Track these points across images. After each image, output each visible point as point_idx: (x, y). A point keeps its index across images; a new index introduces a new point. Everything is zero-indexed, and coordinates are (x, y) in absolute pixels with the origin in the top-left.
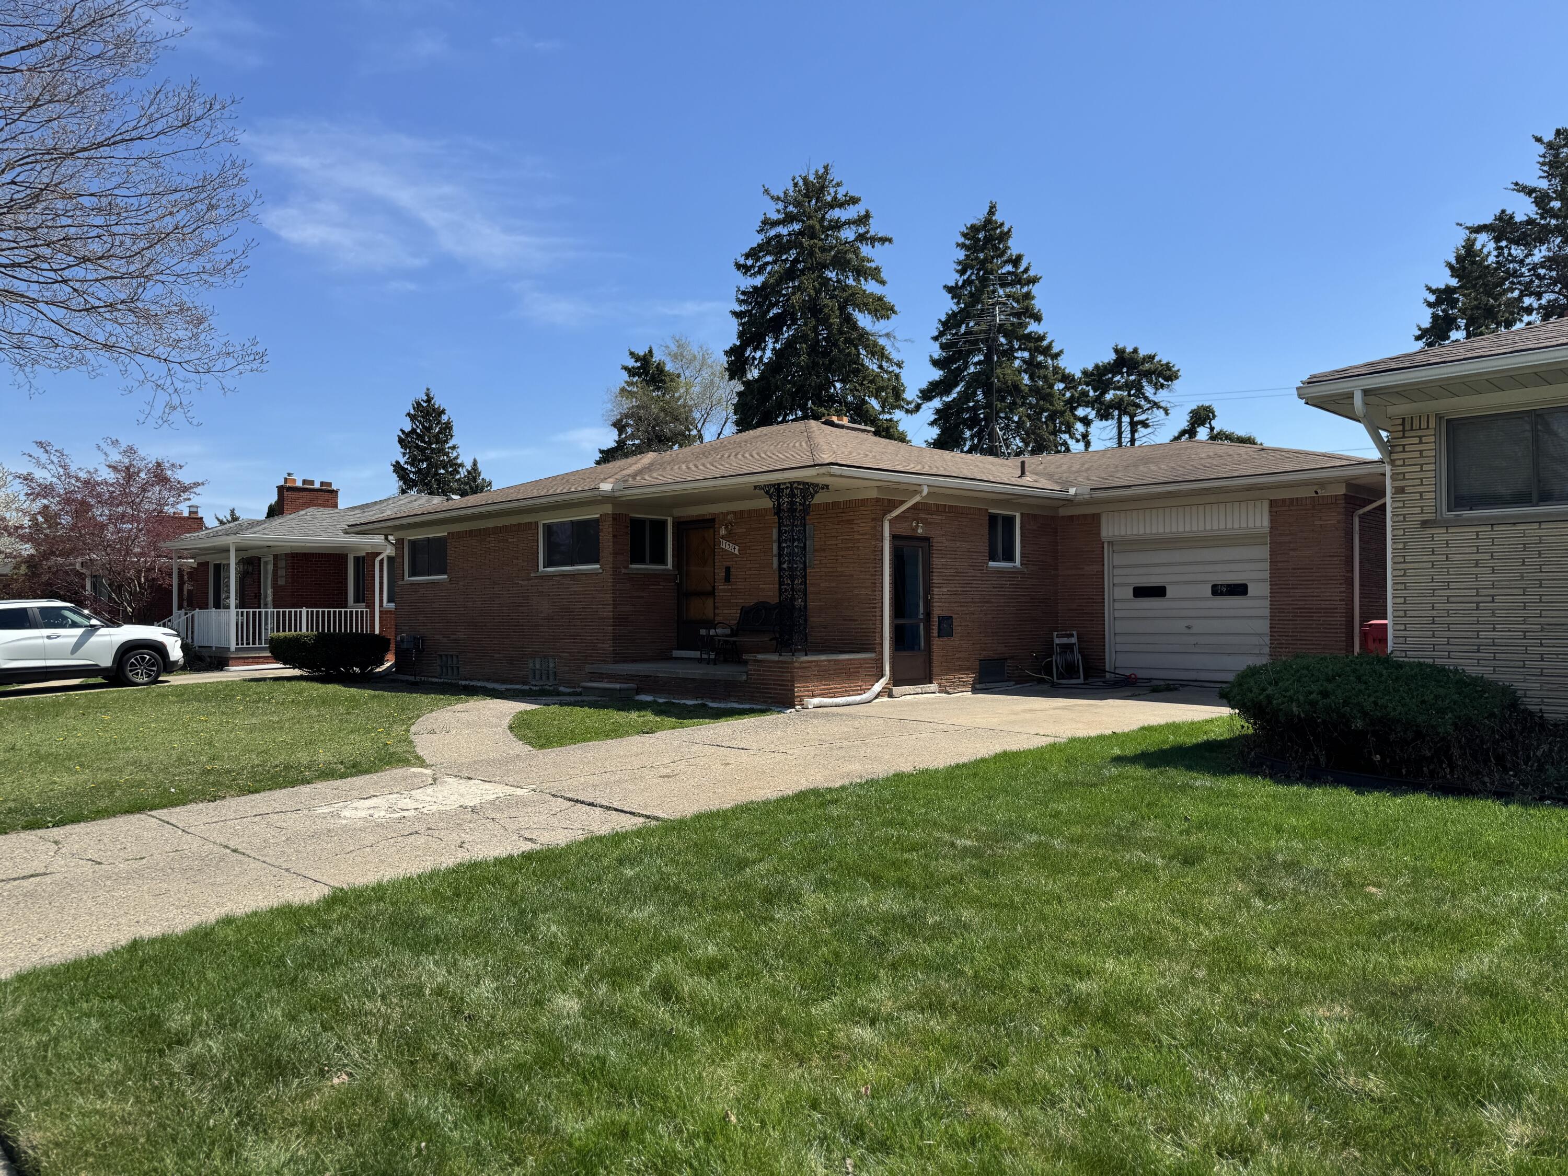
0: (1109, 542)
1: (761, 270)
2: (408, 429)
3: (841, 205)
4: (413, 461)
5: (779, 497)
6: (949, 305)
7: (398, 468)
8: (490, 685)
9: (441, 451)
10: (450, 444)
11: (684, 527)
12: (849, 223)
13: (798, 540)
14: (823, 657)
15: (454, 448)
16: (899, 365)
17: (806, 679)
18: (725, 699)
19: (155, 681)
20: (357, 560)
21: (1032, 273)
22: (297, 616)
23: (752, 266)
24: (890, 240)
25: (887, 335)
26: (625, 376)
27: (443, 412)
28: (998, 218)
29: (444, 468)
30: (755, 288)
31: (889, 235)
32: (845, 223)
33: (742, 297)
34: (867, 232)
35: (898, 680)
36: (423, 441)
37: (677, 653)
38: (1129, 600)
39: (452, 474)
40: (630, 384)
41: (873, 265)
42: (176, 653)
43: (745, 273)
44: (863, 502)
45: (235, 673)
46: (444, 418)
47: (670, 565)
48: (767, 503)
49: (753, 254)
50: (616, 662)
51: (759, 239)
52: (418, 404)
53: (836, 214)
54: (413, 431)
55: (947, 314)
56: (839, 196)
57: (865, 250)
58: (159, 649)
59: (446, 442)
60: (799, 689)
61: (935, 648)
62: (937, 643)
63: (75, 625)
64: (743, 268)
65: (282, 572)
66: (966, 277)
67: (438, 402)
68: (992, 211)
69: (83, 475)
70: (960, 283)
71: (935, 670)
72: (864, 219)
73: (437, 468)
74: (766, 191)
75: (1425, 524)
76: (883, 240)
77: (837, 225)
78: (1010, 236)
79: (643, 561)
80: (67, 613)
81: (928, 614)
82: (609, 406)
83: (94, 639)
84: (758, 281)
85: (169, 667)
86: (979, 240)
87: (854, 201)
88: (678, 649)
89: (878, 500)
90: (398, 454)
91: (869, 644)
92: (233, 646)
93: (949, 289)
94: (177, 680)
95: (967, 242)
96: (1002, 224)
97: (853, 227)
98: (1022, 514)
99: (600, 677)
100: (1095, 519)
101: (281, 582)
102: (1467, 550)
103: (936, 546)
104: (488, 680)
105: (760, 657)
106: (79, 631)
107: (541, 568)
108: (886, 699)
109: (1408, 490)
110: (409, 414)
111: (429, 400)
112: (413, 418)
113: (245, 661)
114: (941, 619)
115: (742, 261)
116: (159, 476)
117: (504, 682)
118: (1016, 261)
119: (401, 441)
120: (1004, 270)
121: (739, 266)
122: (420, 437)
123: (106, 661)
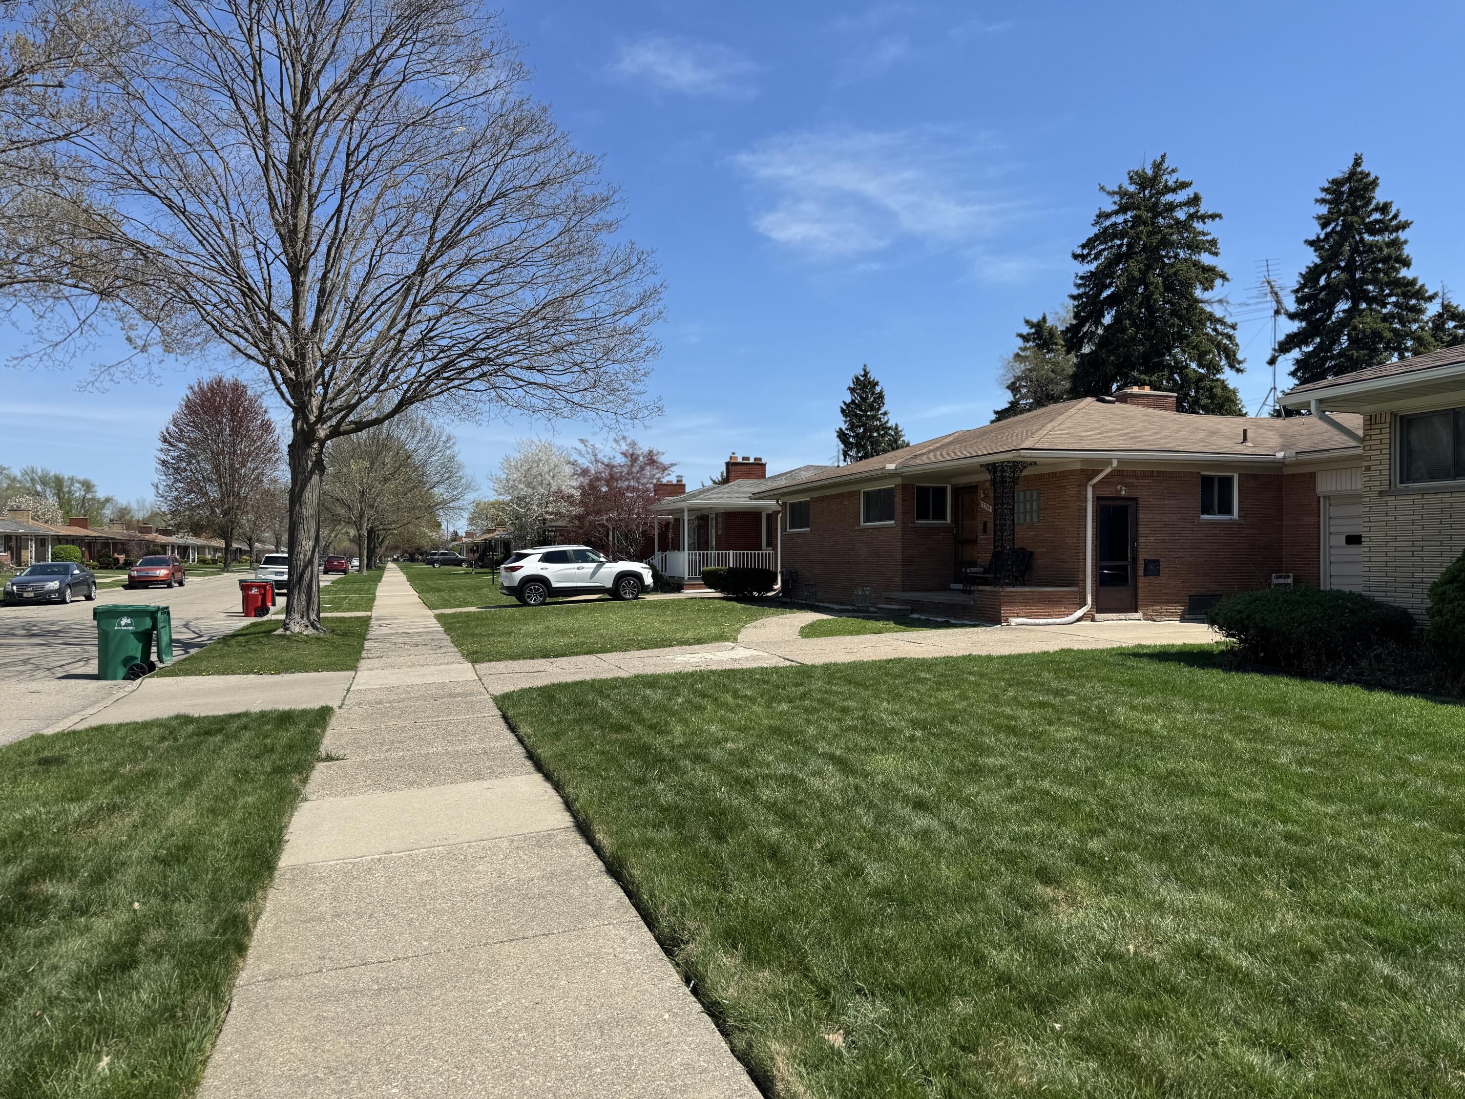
0: (1325, 497)
1: (1096, 258)
2: (848, 401)
3: (1174, 190)
4: (852, 427)
5: (995, 472)
6: (1312, 258)
7: (842, 435)
8: (831, 606)
9: (874, 417)
10: (882, 411)
11: (958, 491)
12: (1181, 205)
13: (1008, 503)
14: (1027, 589)
15: (885, 414)
16: (1233, 327)
17: (1011, 603)
18: (961, 618)
19: (636, 598)
20: (768, 516)
21: (1402, 218)
22: (727, 556)
23: (1089, 254)
24: (1219, 216)
25: (1220, 301)
26: (1020, 342)
27: (877, 384)
28: (1364, 167)
29: (877, 430)
30: (1091, 272)
31: (1218, 212)
32: (1177, 206)
33: (1080, 282)
34: (1197, 211)
35: (1101, 607)
36: (861, 410)
37: (953, 586)
38: (1341, 547)
39: (883, 436)
40: (1024, 349)
41: (1209, 238)
42: (648, 580)
43: (1083, 260)
44: (1072, 472)
45: (688, 593)
46: (878, 389)
47: (949, 521)
48: (987, 476)
49: (1089, 244)
50: (904, 591)
51: (1096, 230)
52: (857, 378)
53: (1169, 197)
54: (853, 402)
55: (1308, 267)
56: (1169, 184)
57: (1198, 226)
58: (638, 577)
59: (879, 409)
60: (1004, 611)
61: (1140, 585)
62: (1142, 581)
63: (593, 561)
64: (1080, 258)
65: (720, 526)
66: (1329, 229)
67: (873, 376)
68: (1357, 162)
69: (606, 461)
70: (1322, 236)
71: (1140, 603)
72: (1195, 200)
73: (871, 432)
74: (1102, 188)
75: (1381, 493)
76: (1213, 217)
77: (1171, 207)
78: (1377, 185)
79: (927, 518)
80: (590, 554)
81: (1135, 560)
82: (1001, 372)
83: (602, 570)
84: (1092, 267)
85: (645, 589)
86: (1342, 193)
87: (1184, 185)
88: (955, 582)
89: (1082, 470)
90: (841, 423)
91: (1073, 580)
92: (686, 577)
93: (1311, 243)
94: (649, 597)
95: (1328, 197)
96: (1368, 175)
97: (1185, 209)
98: (1240, 475)
99: (890, 600)
100: (1312, 476)
101: (720, 532)
102: (1407, 513)
103: (1141, 502)
104: (832, 603)
105: (980, 588)
106: (594, 565)
107: (862, 523)
108: (1089, 623)
109: (1373, 468)
110: (849, 388)
111: (865, 375)
112: (852, 390)
113: (693, 587)
114: (1147, 563)
115: (1079, 251)
116: (651, 460)
117: (841, 604)
118: (1384, 208)
119: (843, 411)
120: (1372, 218)
121: (1075, 256)
122: (858, 406)
123: (609, 584)
